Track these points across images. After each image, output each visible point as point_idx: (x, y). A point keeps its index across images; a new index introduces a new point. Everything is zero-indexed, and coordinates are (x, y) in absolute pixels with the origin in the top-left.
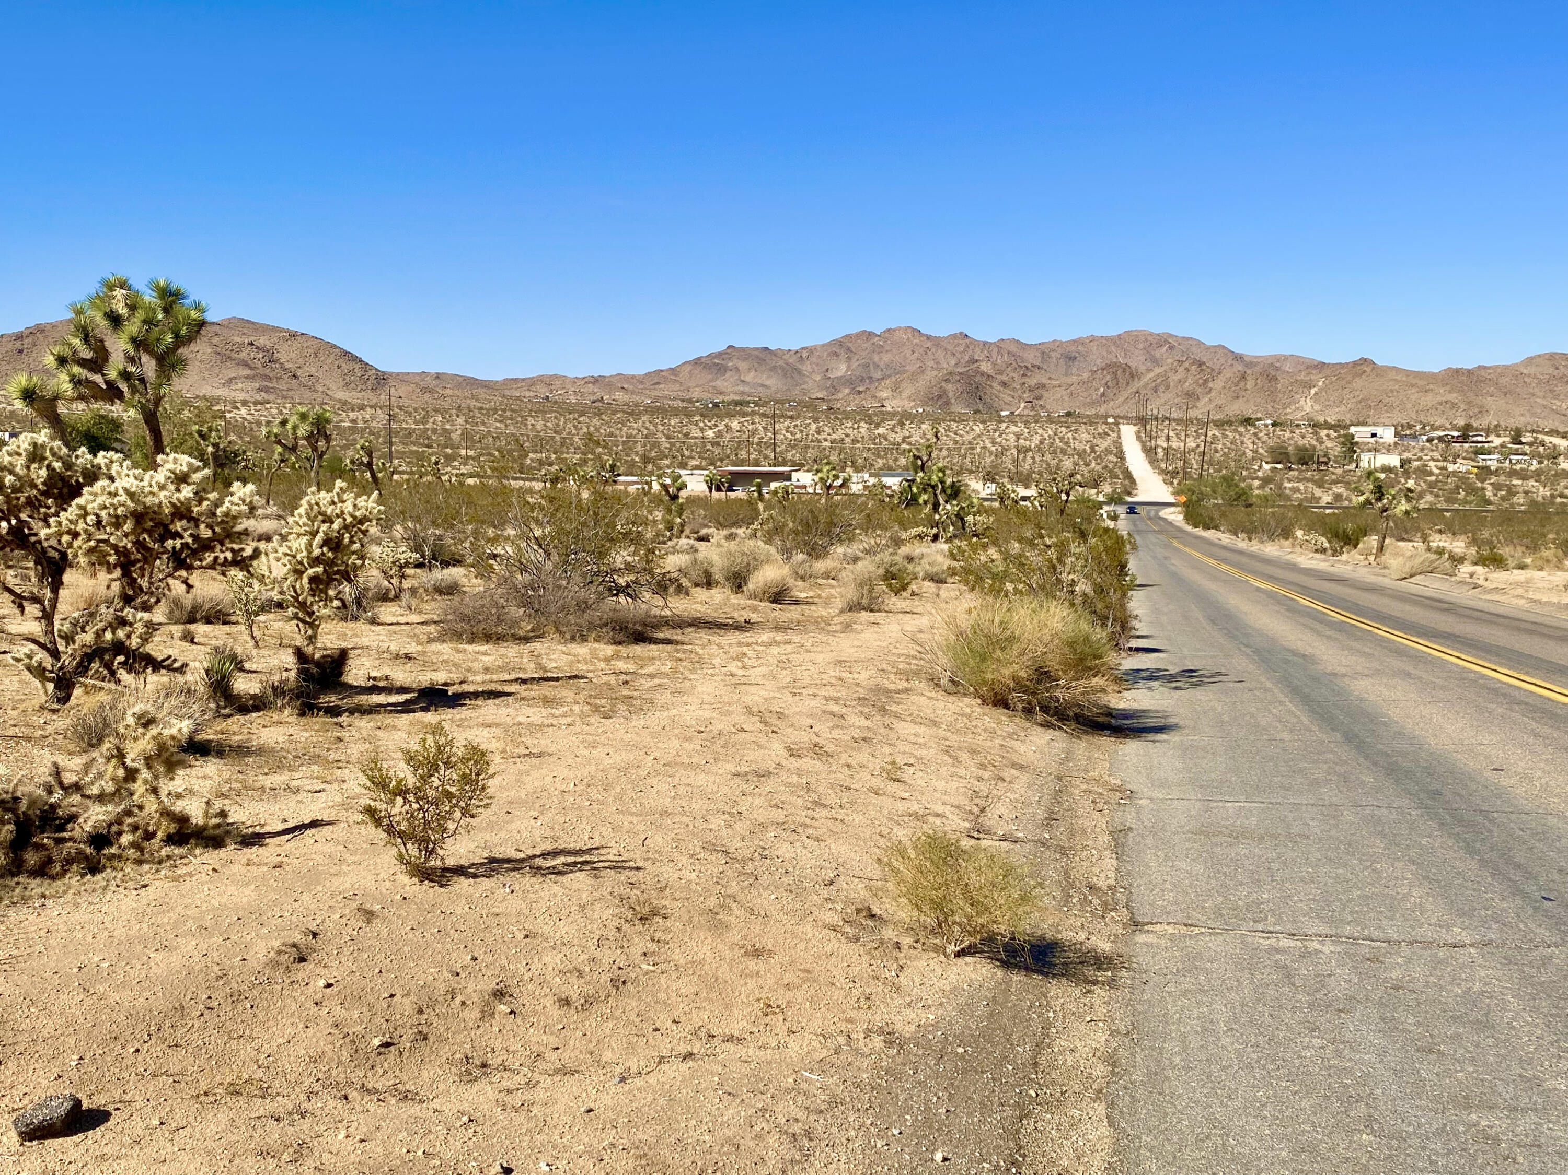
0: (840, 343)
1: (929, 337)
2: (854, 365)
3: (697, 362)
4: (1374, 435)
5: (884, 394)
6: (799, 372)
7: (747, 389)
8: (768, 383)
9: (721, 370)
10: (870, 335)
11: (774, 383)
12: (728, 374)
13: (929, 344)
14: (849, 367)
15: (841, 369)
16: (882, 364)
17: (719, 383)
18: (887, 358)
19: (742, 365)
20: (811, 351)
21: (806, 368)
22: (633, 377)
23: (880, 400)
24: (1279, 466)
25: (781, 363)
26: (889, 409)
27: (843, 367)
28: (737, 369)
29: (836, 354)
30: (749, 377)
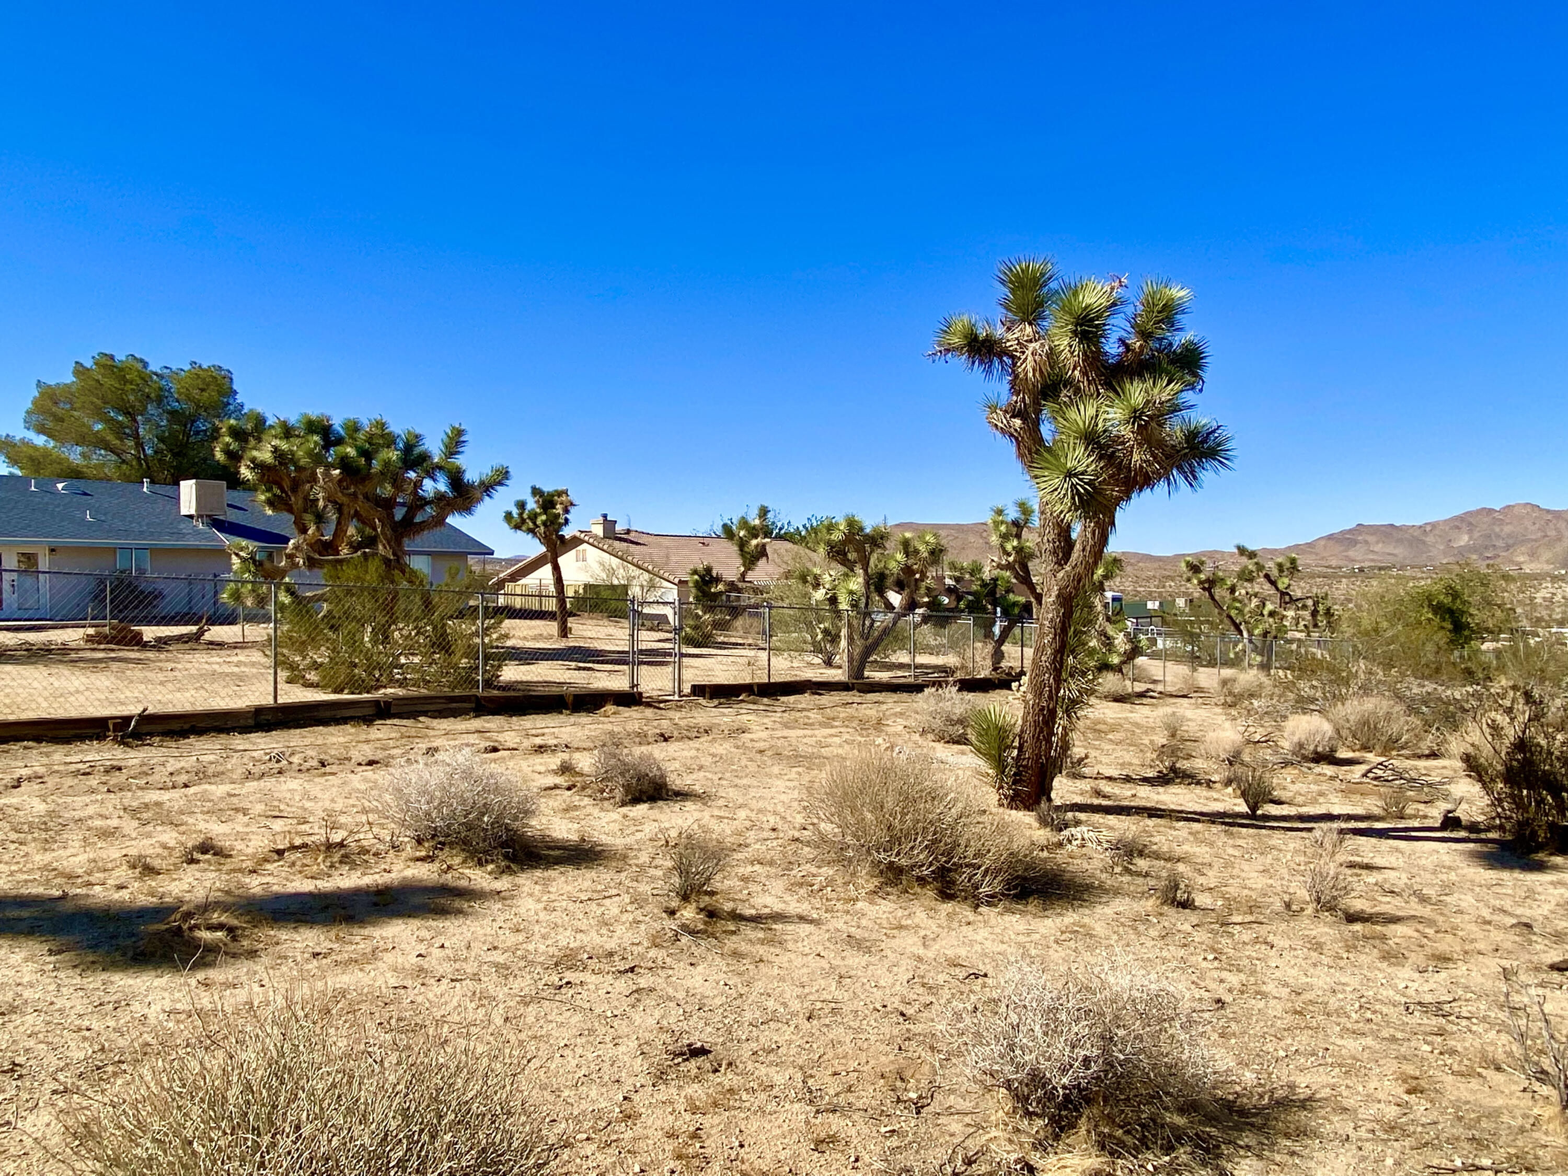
0: (1461, 518)
1: (1548, 511)
2: (1476, 535)
3: (1330, 537)
5: (1521, 559)
6: (1424, 543)
7: (1375, 557)
8: (1396, 552)
9: (1353, 543)
10: (1491, 511)
11: (1400, 552)
12: (1359, 546)
13: (1550, 517)
14: (1471, 538)
15: (1464, 540)
16: (1503, 534)
17: (1351, 553)
18: (1507, 529)
19: (1370, 539)
20: (1434, 525)
21: (1430, 539)
22: (1276, 550)
23: (1518, 564)
25: (1407, 536)
26: (1528, 571)
27: (1466, 538)
28: (1366, 542)
29: (1458, 528)
30: (1378, 548)
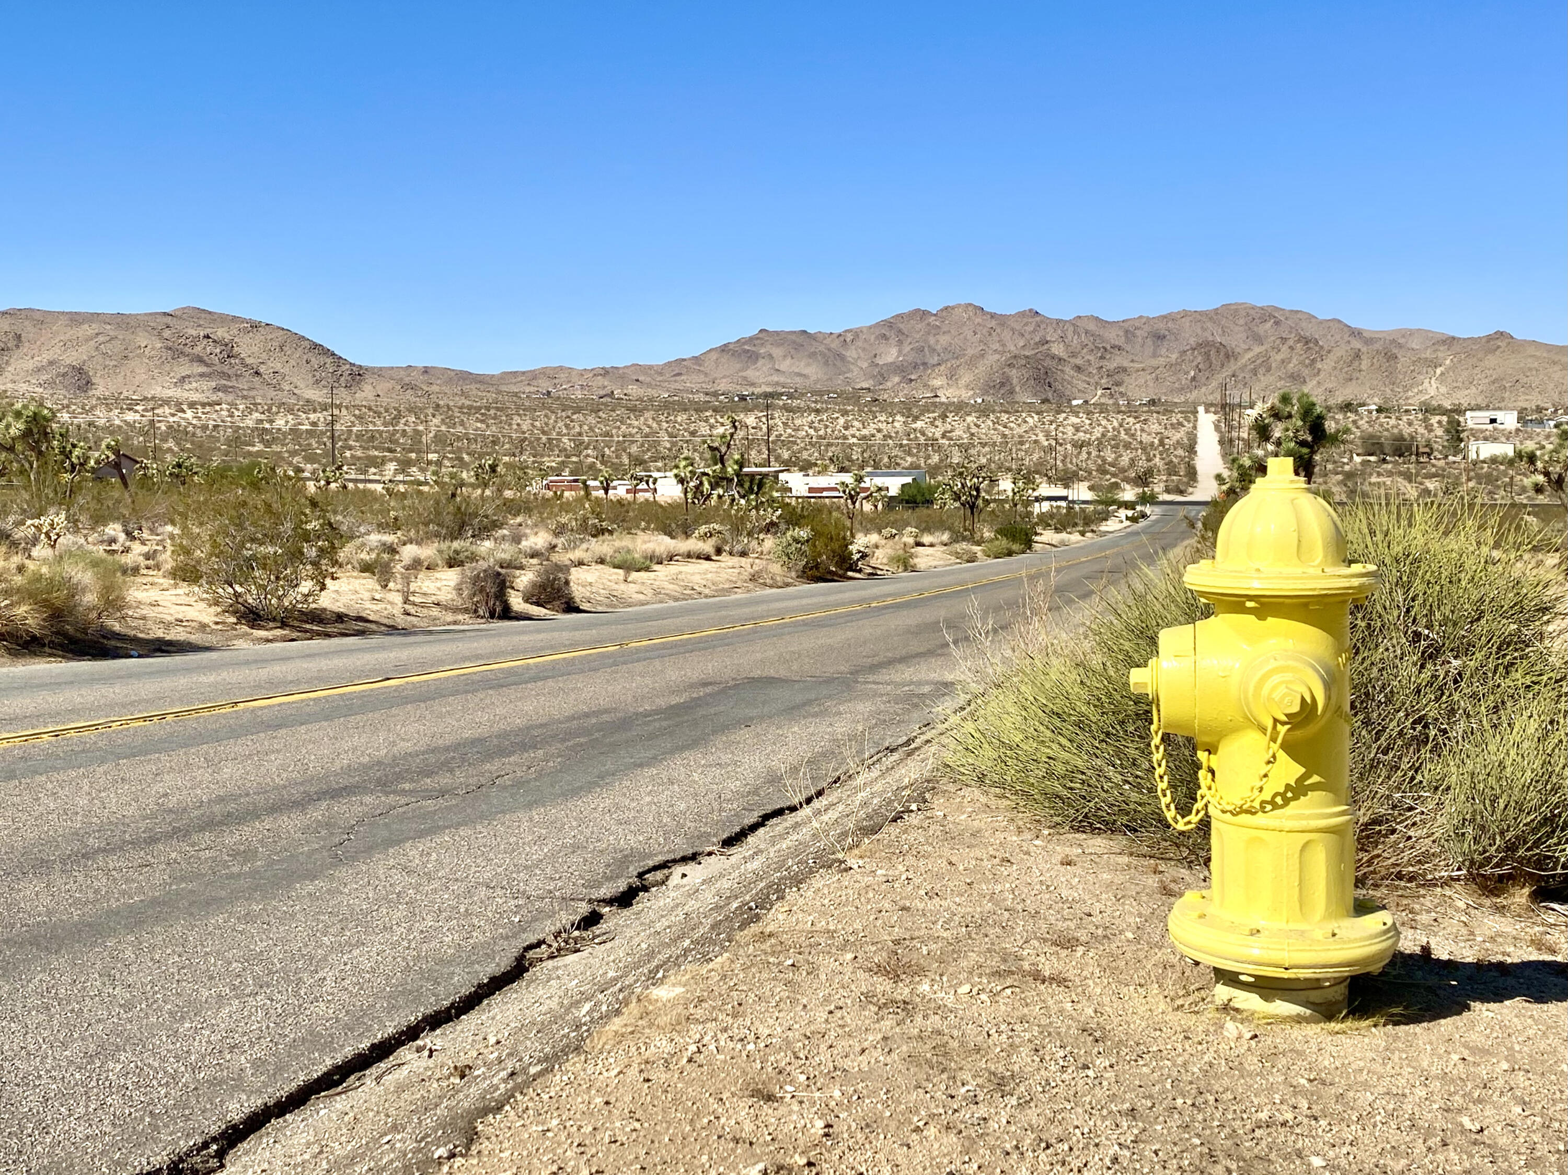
0: (889, 324)
1: (993, 316)
2: (907, 349)
3: (724, 349)
4: (1493, 421)
5: (937, 383)
6: (842, 358)
7: (782, 379)
8: (806, 371)
9: (753, 357)
10: (925, 314)
11: (814, 372)
12: (761, 362)
13: (993, 323)
14: (900, 351)
15: (890, 355)
16: (938, 347)
17: (751, 373)
18: (944, 340)
19: (777, 352)
20: (856, 333)
21: (851, 354)
22: (651, 367)
23: (934, 390)
24: (1372, 458)
25: (822, 348)
26: (943, 399)
27: (894, 352)
28: (771, 356)
29: (884, 337)
30: (785, 365)
